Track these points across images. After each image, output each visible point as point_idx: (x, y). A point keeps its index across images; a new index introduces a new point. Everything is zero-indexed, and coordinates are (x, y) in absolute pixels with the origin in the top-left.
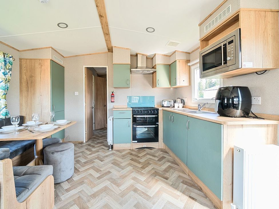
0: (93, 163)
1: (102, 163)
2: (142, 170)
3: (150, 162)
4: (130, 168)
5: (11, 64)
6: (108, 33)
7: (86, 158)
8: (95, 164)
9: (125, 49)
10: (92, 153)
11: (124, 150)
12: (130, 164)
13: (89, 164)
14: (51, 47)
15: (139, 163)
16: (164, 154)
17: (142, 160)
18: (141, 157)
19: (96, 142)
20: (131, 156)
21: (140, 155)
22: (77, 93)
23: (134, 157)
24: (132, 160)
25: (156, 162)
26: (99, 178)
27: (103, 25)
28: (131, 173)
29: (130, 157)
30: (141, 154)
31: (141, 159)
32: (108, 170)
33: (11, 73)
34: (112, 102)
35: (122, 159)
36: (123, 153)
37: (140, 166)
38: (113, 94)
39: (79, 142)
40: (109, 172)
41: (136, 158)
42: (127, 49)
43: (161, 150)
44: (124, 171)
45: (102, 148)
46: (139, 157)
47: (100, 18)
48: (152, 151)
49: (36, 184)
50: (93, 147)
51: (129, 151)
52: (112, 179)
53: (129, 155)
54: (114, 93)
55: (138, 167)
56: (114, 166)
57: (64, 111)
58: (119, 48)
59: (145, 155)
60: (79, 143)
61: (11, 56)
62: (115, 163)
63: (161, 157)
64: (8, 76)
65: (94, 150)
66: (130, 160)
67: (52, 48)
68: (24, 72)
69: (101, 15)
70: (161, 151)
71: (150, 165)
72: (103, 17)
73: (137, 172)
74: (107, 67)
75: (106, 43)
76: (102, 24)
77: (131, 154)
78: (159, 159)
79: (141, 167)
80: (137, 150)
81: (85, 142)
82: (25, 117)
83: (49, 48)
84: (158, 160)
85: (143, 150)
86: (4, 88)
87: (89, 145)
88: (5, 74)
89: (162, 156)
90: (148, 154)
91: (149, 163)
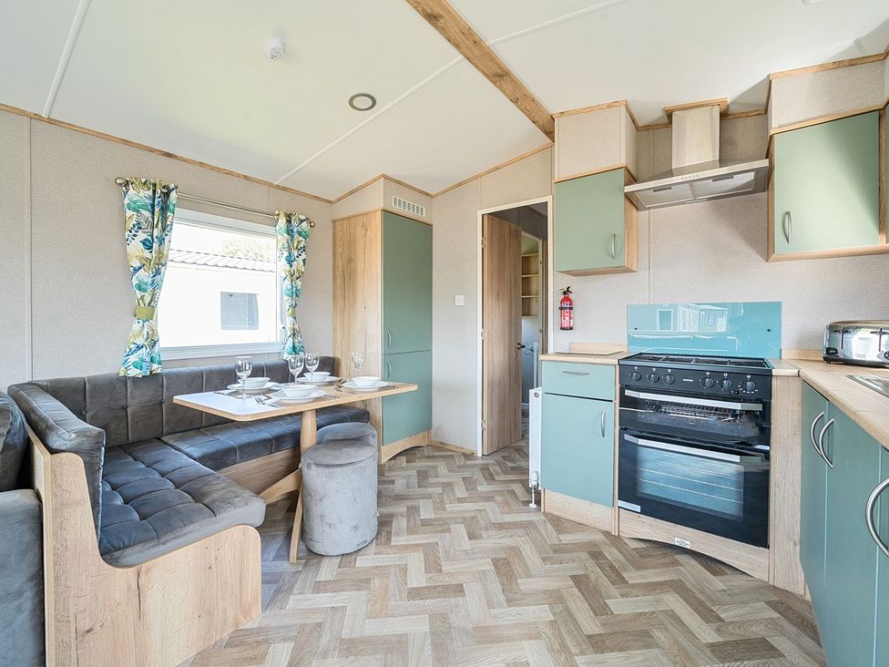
0: (443, 531)
1: (467, 544)
2: (582, 653)
3: (657, 634)
4: (540, 613)
5: (304, 237)
6: (499, 71)
7: (440, 506)
8: (443, 540)
9: (600, 108)
10: (468, 500)
11: (581, 526)
12: (555, 598)
13: (431, 532)
14: (383, 176)
15: (600, 609)
16: (783, 633)
17: (621, 606)
18: (634, 586)
19: (509, 464)
20: (591, 564)
21: (633, 577)
22: (460, 300)
23: (597, 575)
24: (578, 581)
25: (692, 650)
26: (415, 594)
27: (463, 46)
28: (530, 637)
29: (580, 564)
30: (642, 573)
31: (622, 596)
32: (460, 579)
33: (303, 256)
34: (561, 329)
35: (544, 559)
36: (566, 538)
37: (590, 625)
38: (567, 299)
39: (464, 451)
40: (459, 590)
41: (604, 581)
42: (608, 107)
43: (775, 598)
44: (510, 616)
45: (513, 493)
46: (623, 581)
47: (435, 26)
48: (717, 583)
49: (186, 534)
50: (490, 478)
51: (600, 537)
52: (444, 617)
53: (584, 556)
54: (571, 296)
55: (579, 628)
56: (493, 576)
57: (430, 350)
58: (577, 112)
59: (660, 585)
60: (464, 455)
61: (303, 218)
62: (505, 567)
63: (747, 641)
64: (298, 264)
65: (483, 487)
66: (573, 577)
67: (386, 177)
68: (339, 250)
69: (429, 11)
70: (773, 605)
71: (648, 646)
72: (440, 16)
73: (557, 646)
74: (549, 199)
75: (522, 110)
76: (457, 46)
77: (596, 555)
78: (726, 643)
79: (589, 637)
80: (642, 545)
81: (480, 455)
82: (338, 359)
83: (379, 178)
84: (713, 647)
85: (667, 560)
86: (290, 293)
87: (484, 469)
88: (290, 262)
89: (757, 631)
90: (679, 587)
91: (647, 634)
